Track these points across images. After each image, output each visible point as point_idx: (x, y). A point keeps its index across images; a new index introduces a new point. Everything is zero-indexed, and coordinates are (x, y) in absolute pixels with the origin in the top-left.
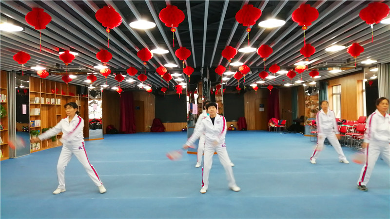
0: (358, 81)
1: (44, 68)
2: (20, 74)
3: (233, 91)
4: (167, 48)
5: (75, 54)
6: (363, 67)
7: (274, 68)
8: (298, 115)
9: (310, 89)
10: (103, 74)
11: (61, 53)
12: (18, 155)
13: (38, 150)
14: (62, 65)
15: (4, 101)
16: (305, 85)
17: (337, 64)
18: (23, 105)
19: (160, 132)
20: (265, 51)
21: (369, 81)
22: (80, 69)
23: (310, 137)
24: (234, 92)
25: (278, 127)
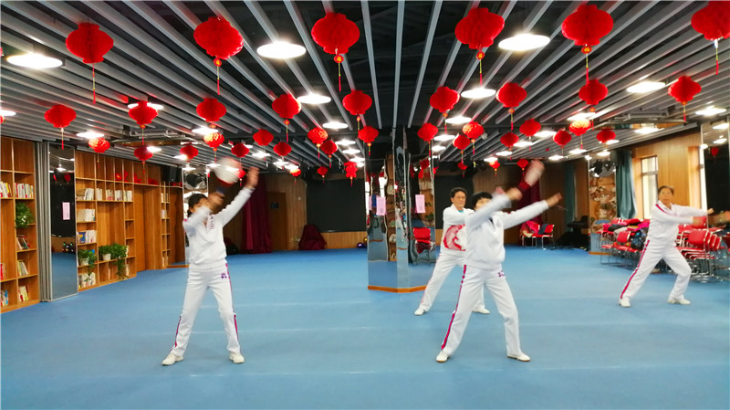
0: (691, 149)
1: (102, 135)
2: (57, 146)
3: (452, 171)
4: (327, 93)
5: (157, 107)
6: (700, 121)
7: (529, 127)
8: (576, 215)
9: (599, 165)
10: (210, 143)
11: (132, 106)
12: (55, 296)
13: (92, 286)
14: (135, 129)
15: (30, 197)
16: (588, 158)
17: (650, 117)
18: (64, 204)
19: (316, 249)
20: (512, 94)
21: (711, 148)
22: (167, 135)
23: (599, 256)
24: (454, 174)
25: (539, 238)
